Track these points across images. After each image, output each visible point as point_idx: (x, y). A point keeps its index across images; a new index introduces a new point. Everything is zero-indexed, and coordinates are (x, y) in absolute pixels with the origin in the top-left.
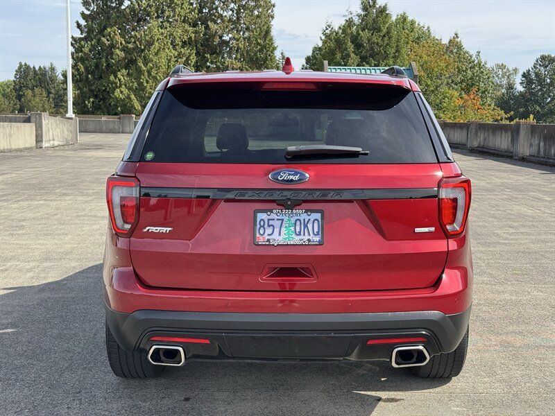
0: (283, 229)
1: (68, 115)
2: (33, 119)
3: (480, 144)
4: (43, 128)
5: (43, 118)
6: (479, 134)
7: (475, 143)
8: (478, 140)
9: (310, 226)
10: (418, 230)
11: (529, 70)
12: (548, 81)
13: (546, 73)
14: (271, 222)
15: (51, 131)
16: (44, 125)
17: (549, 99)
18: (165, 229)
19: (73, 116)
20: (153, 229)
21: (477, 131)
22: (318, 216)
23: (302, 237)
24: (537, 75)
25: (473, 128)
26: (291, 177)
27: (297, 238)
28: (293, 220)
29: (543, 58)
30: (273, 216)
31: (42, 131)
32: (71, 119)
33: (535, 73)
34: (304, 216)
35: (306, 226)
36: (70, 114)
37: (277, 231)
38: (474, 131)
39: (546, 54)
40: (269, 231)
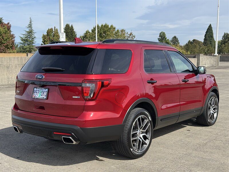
0: (39, 94)
1: (215, 55)
2: (196, 57)
4: (200, 60)
5: (200, 56)
9: (45, 93)
10: (73, 97)
14: (37, 91)
15: (204, 61)
16: (200, 59)
18: (19, 91)
19: (217, 55)
22: (47, 90)
23: (42, 97)
26: (40, 77)
27: (41, 97)
28: (41, 91)
30: (37, 89)
31: (199, 61)
32: (216, 56)
34: (44, 90)
35: (44, 93)
36: (216, 54)
37: (37, 94)
40: (36, 94)
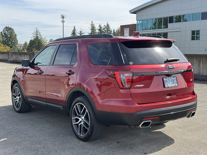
0: (170, 82)
3: (14, 59)
6: (13, 56)
7: (11, 59)
8: (13, 58)
9: (175, 81)
11: (2, 32)
12: (9, 36)
13: (8, 33)
14: (167, 81)
17: (10, 43)
18: (142, 85)
20: (138, 86)
21: (12, 55)
22: (175, 78)
23: (174, 84)
24: (5, 34)
25: (10, 54)
28: (171, 79)
29: (6, 28)
30: (167, 79)
33: (4, 33)
34: (173, 78)
37: (168, 83)
38: (10, 55)
39: (7, 26)
40: (167, 83)
